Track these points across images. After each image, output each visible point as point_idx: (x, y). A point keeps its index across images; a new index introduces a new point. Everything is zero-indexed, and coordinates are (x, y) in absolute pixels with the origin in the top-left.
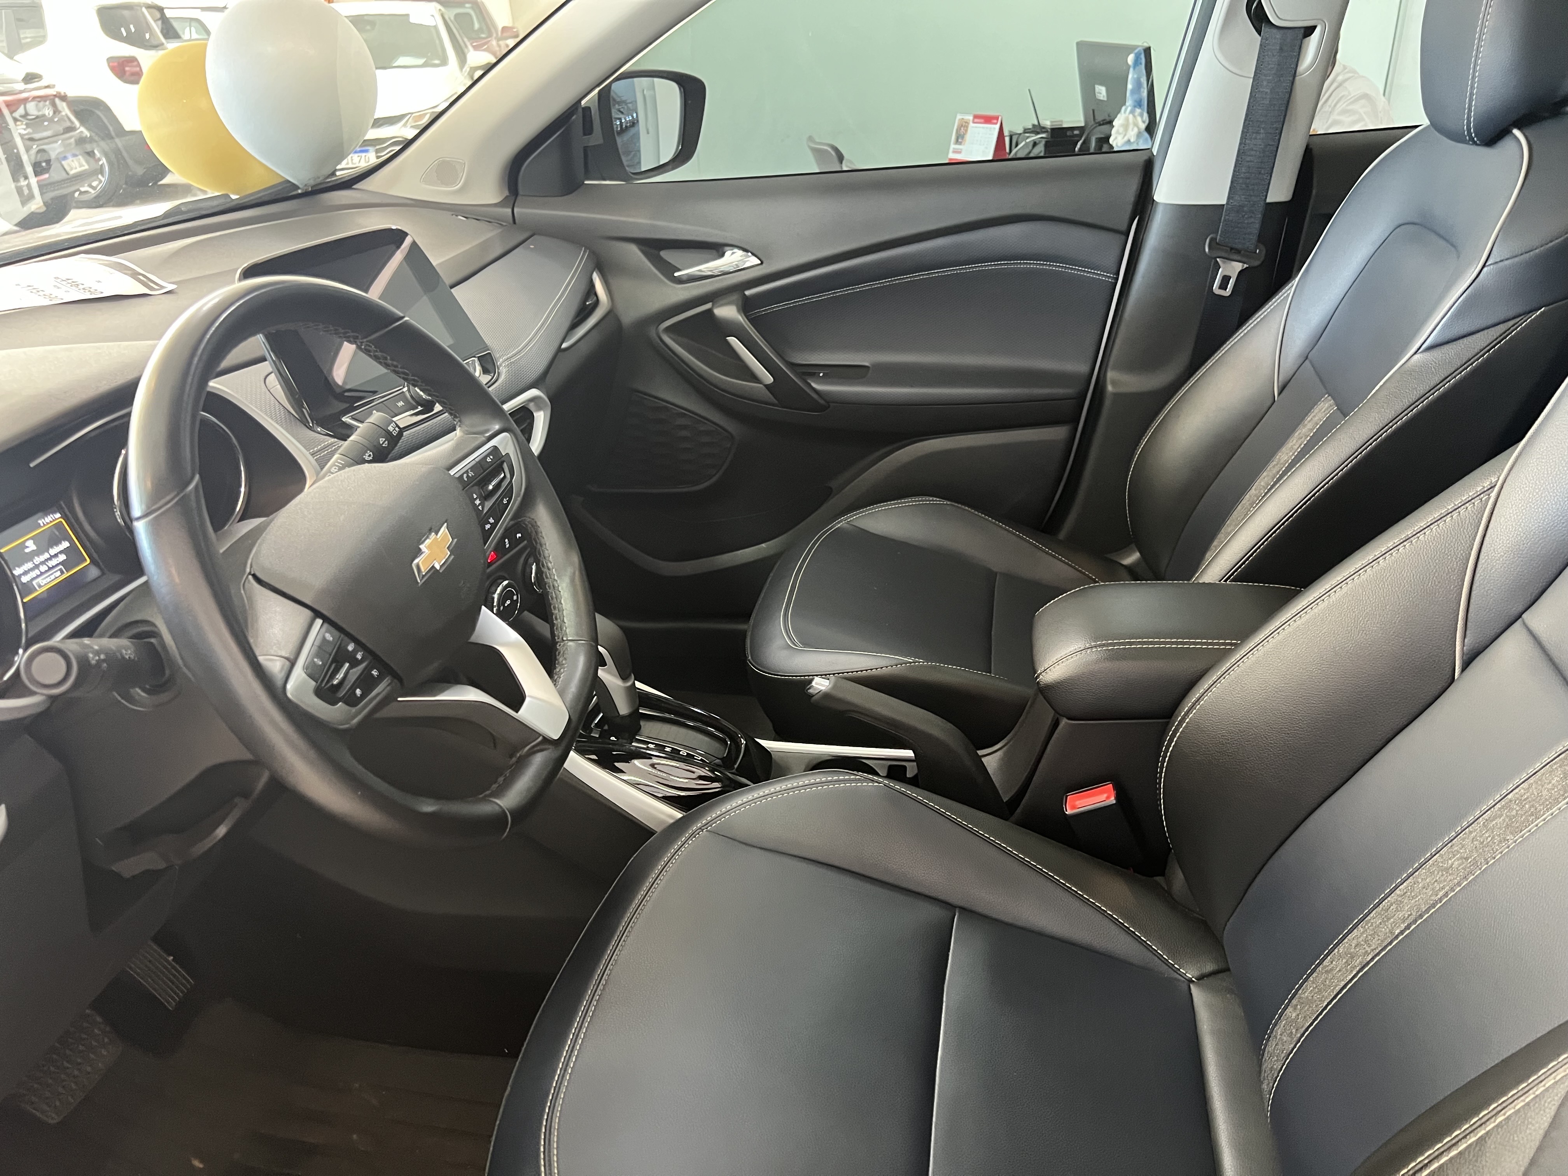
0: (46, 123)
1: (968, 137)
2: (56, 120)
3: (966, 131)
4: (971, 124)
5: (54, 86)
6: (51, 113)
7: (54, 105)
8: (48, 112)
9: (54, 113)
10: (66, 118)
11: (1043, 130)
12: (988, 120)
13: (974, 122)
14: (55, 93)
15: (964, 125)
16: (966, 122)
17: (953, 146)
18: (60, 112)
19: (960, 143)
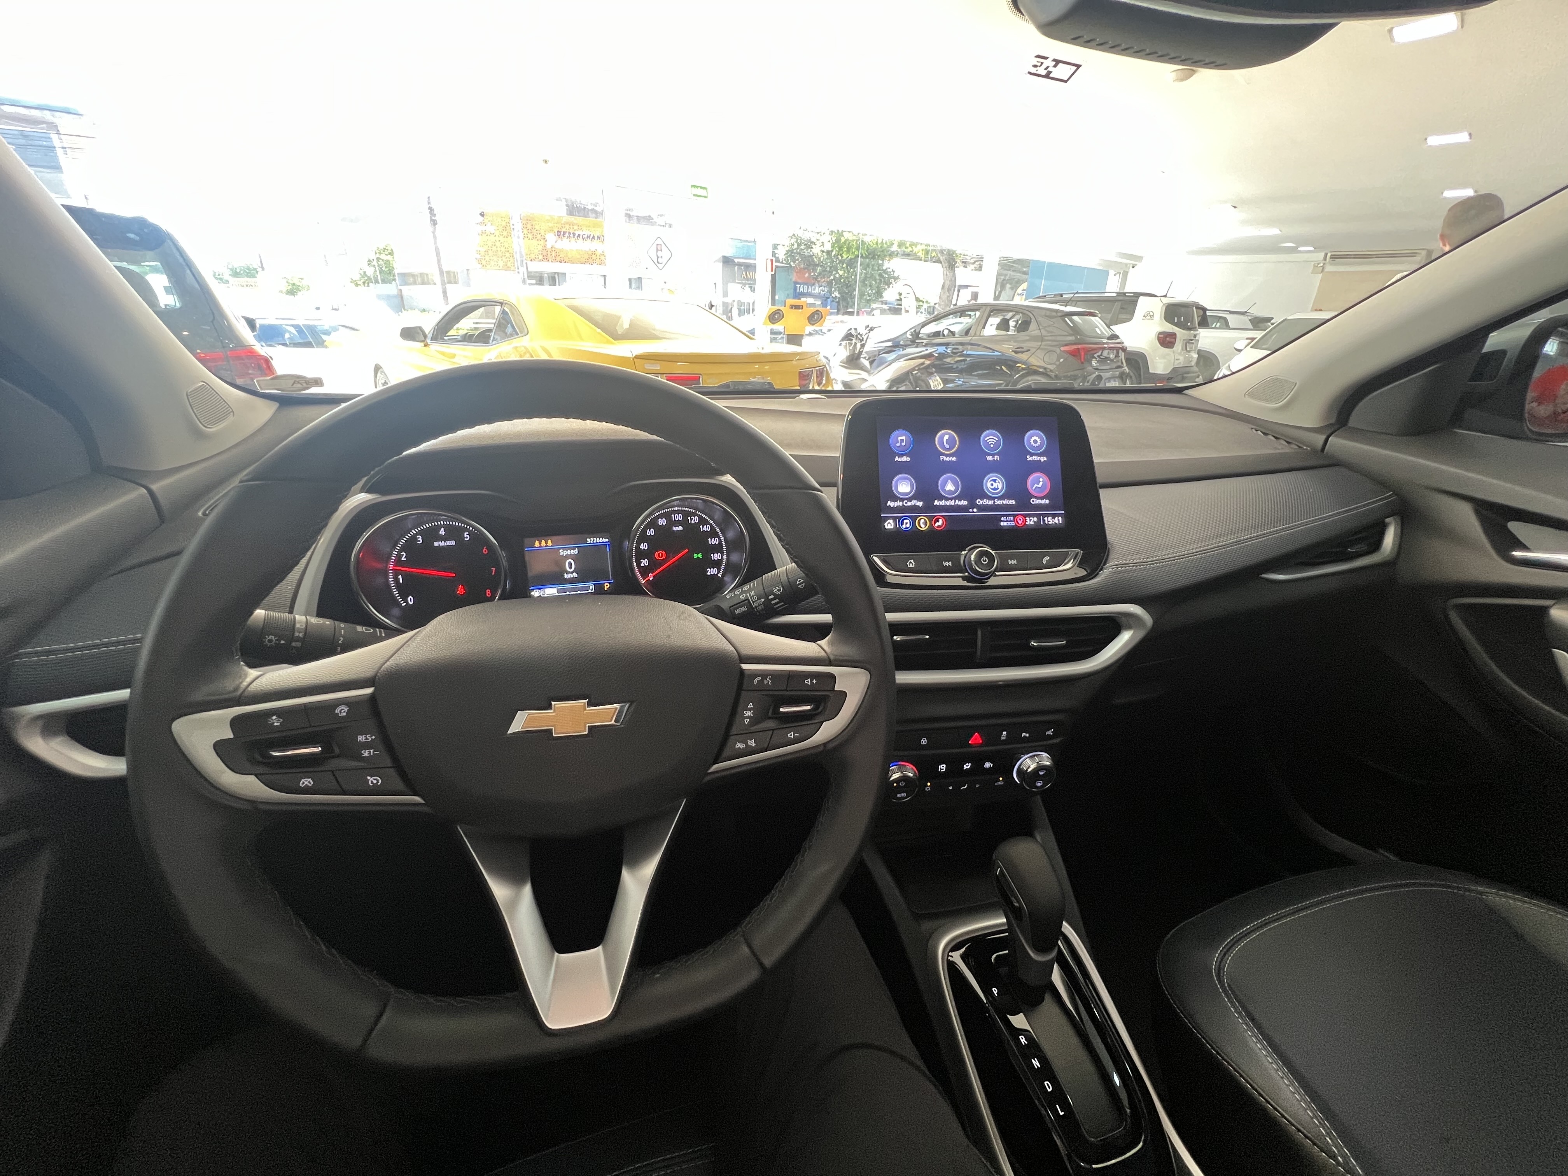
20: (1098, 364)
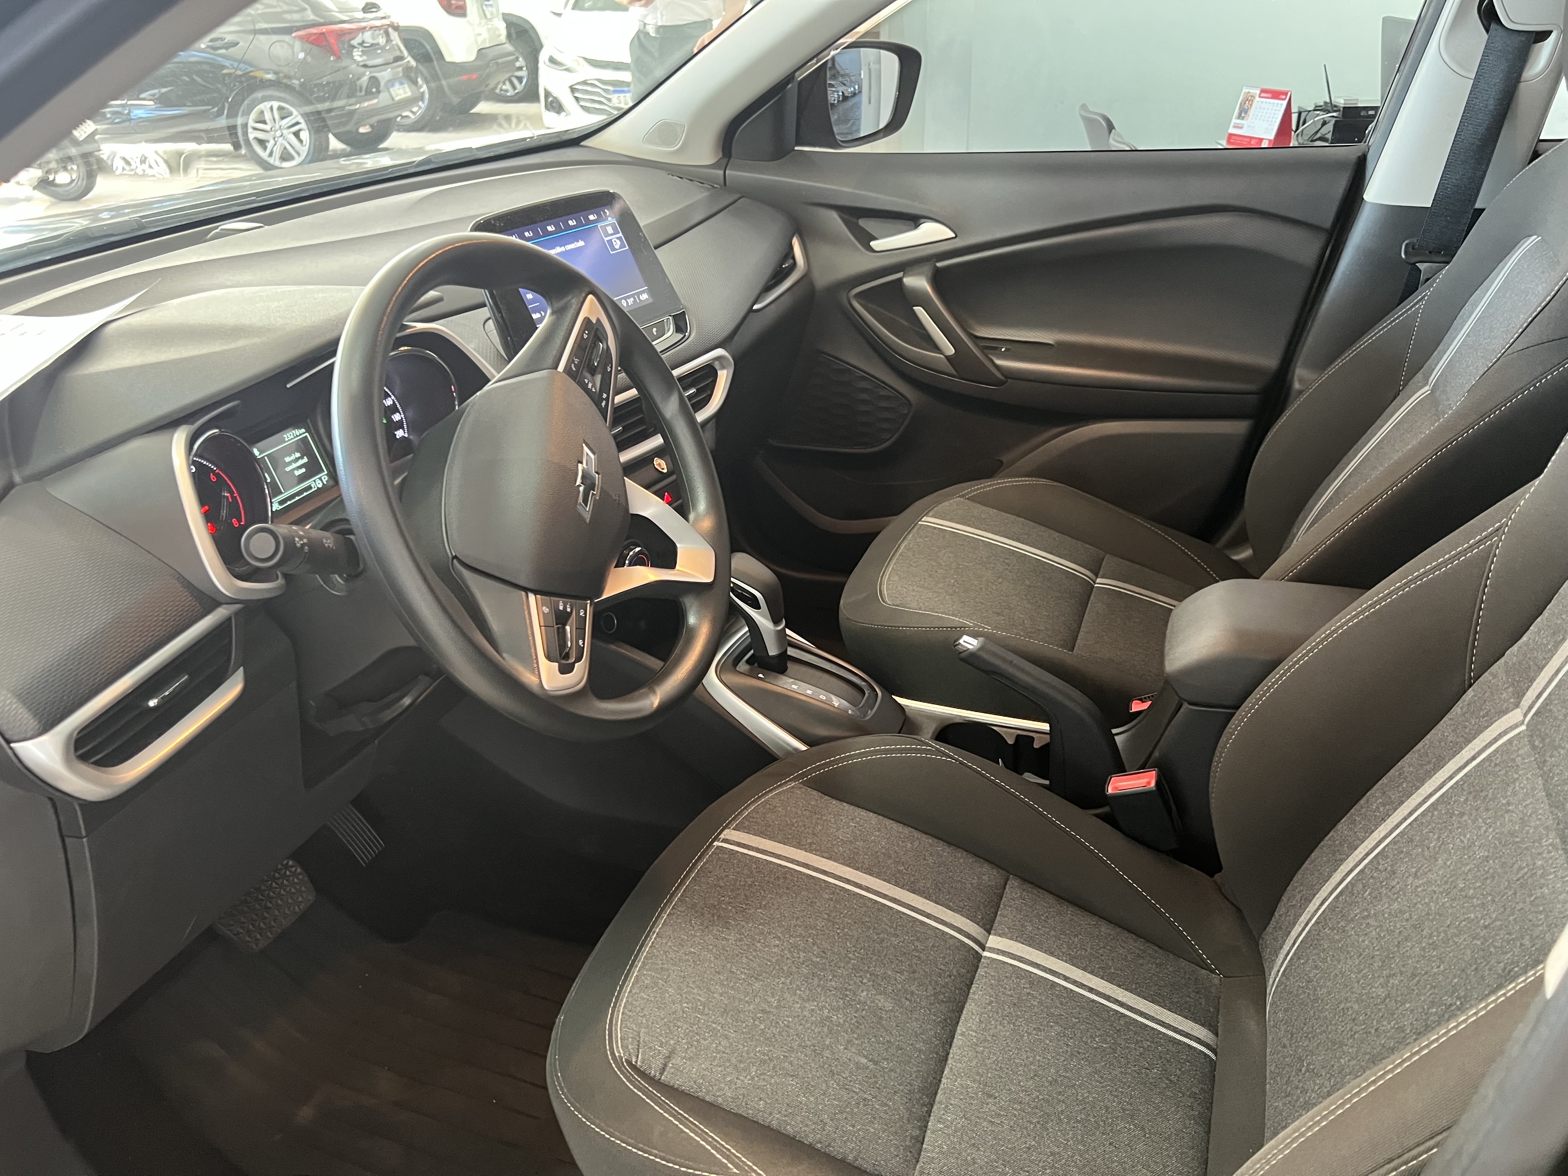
0: (379, 51)
1: (1251, 112)
2: (388, 48)
3: (1251, 105)
4: (1257, 98)
5: (389, 17)
6: (384, 41)
7: (387, 34)
8: (382, 41)
9: (387, 42)
10: (396, 47)
11: (1335, 109)
12: (1276, 95)
13: (1260, 97)
14: (389, 23)
15: (1249, 100)
16: (1252, 96)
17: (1234, 121)
18: (392, 41)
19: (1243, 118)
20: (365, 58)
